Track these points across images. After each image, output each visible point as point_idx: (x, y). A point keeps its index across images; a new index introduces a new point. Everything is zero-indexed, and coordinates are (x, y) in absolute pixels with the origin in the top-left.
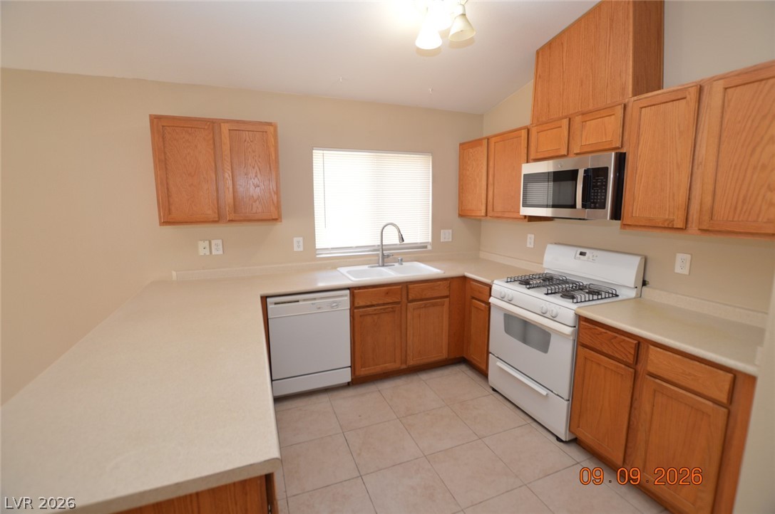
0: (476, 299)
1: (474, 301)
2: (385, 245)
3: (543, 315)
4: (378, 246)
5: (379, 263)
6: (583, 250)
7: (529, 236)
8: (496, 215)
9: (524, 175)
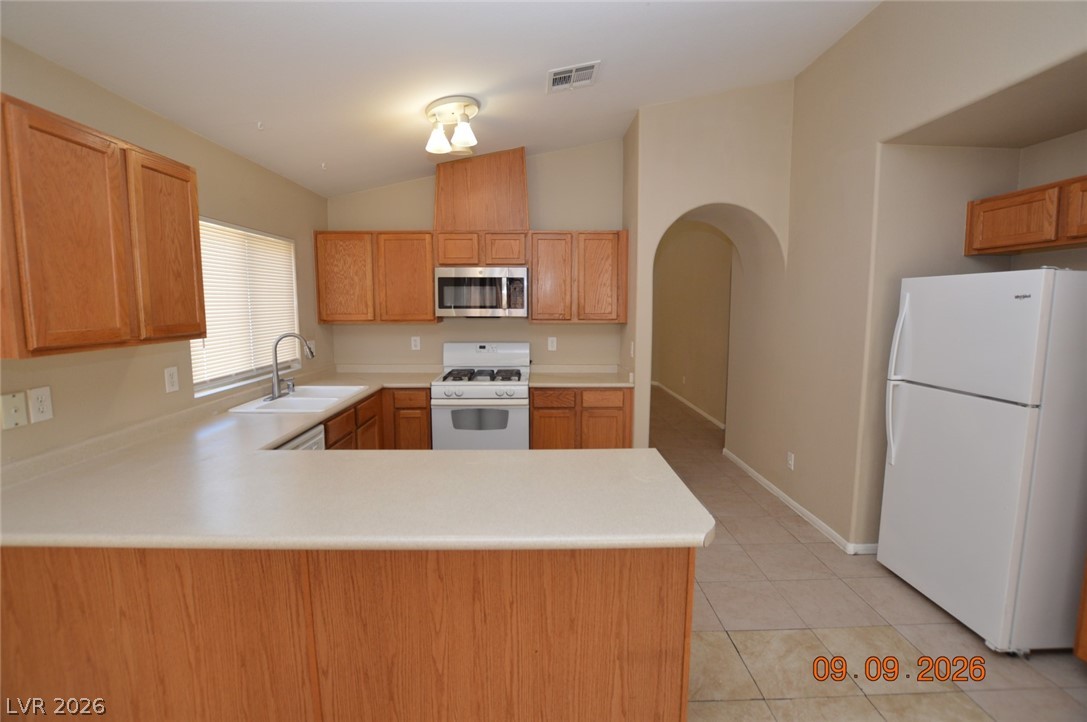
0: (404, 409)
1: (402, 412)
2: (281, 363)
3: (500, 397)
4: (271, 366)
5: (273, 392)
6: (483, 344)
7: (413, 338)
8: (393, 318)
9: (439, 279)
